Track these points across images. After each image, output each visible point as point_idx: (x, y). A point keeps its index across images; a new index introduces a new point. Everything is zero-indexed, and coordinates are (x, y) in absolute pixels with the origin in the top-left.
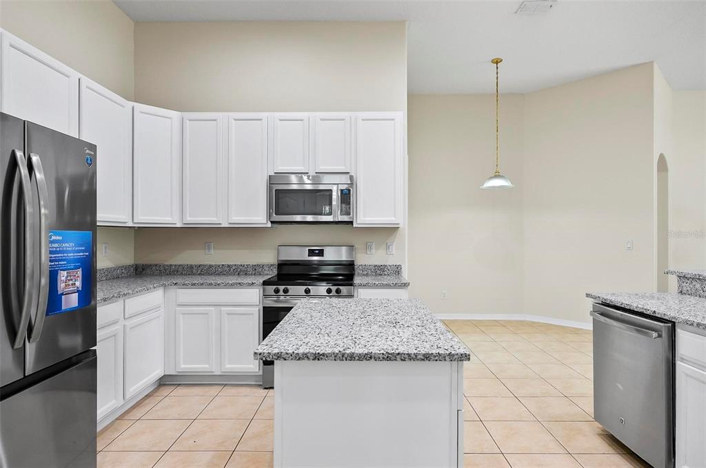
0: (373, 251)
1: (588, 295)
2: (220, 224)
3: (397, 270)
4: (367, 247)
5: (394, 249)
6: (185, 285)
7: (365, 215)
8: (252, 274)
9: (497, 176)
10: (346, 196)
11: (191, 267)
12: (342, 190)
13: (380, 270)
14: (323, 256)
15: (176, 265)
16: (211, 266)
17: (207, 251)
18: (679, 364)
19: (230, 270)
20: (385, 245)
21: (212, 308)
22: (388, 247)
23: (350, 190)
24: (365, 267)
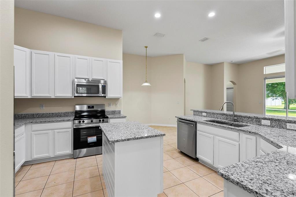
0: (111, 106)
1: (176, 117)
2: (51, 97)
3: (119, 112)
4: (109, 105)
5: (118, 105)
6: (36, 123)
7: (110, 94)
8: (63, 116)
9: (146, 82)
10: (104, 87)
11: (33, 115)
12: (102, 86)
13: (114, 112)
14: (94, 108)
15: (25, 114)
16: (43, 114)
17: (41, 108)
18: (197, 131)
19: (53, 115)
20: (115, 104)
21: (50, 131)
22: (116, 105)
23: (105, 86)
24: (108, 112)
